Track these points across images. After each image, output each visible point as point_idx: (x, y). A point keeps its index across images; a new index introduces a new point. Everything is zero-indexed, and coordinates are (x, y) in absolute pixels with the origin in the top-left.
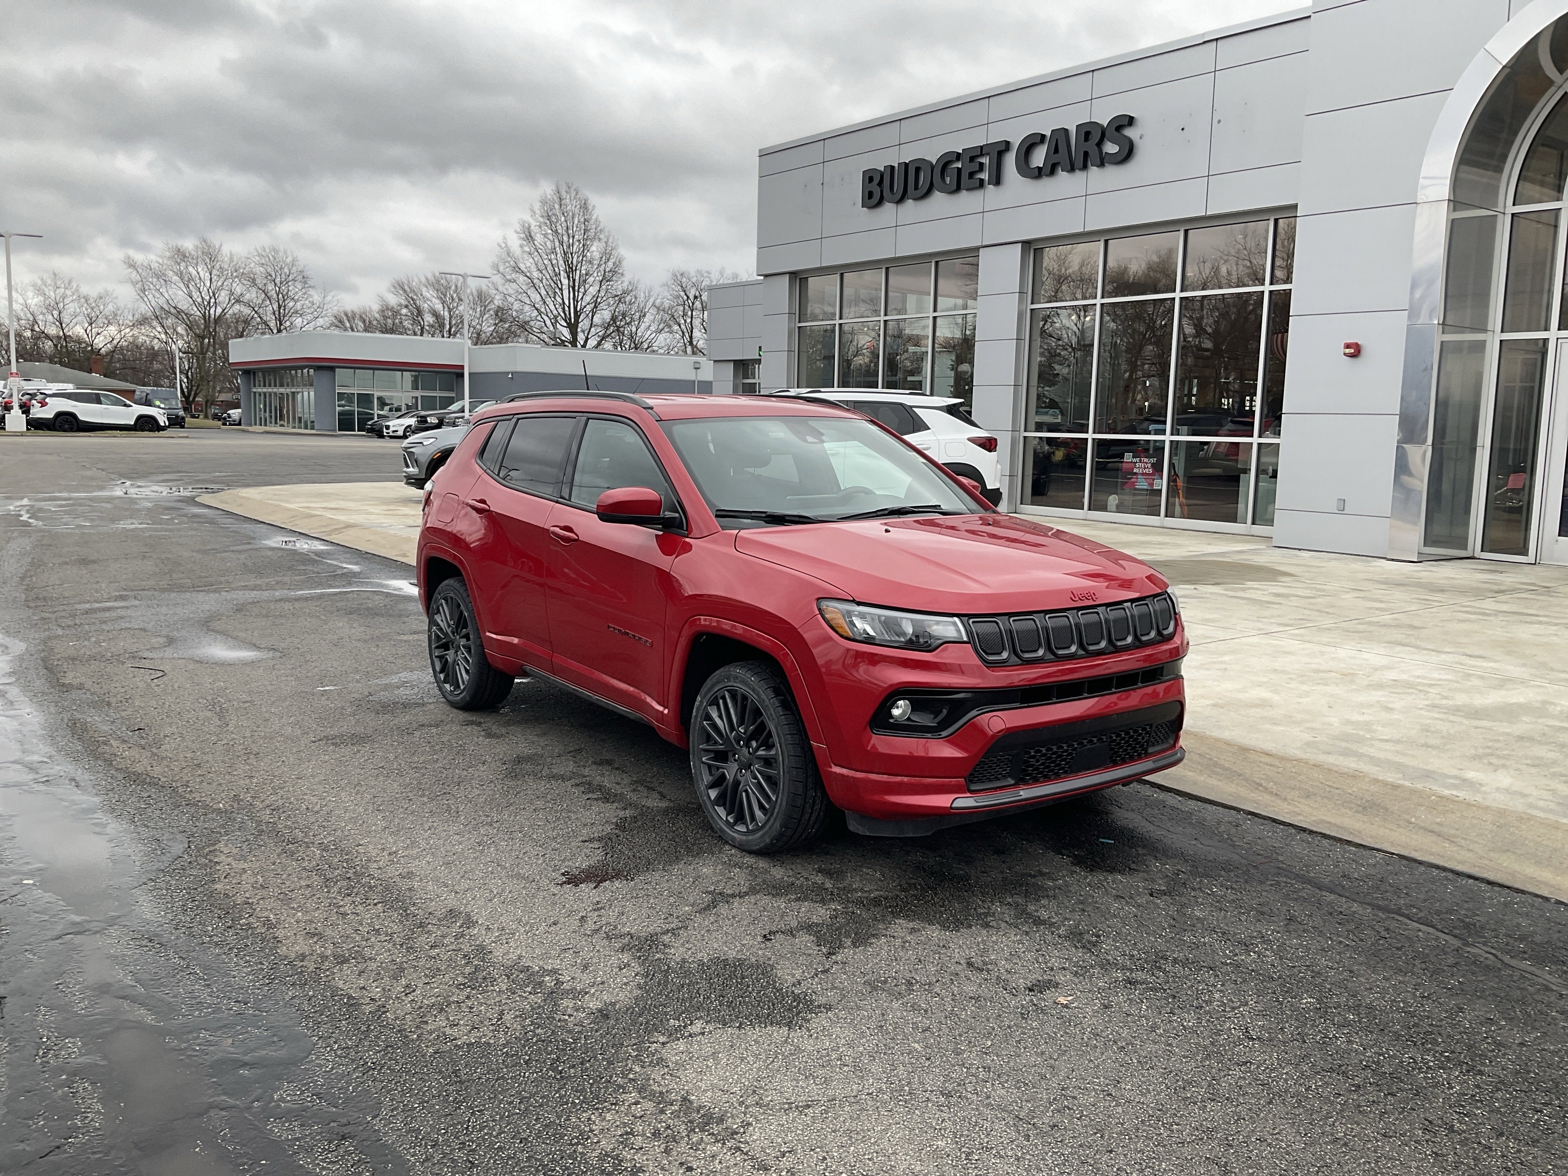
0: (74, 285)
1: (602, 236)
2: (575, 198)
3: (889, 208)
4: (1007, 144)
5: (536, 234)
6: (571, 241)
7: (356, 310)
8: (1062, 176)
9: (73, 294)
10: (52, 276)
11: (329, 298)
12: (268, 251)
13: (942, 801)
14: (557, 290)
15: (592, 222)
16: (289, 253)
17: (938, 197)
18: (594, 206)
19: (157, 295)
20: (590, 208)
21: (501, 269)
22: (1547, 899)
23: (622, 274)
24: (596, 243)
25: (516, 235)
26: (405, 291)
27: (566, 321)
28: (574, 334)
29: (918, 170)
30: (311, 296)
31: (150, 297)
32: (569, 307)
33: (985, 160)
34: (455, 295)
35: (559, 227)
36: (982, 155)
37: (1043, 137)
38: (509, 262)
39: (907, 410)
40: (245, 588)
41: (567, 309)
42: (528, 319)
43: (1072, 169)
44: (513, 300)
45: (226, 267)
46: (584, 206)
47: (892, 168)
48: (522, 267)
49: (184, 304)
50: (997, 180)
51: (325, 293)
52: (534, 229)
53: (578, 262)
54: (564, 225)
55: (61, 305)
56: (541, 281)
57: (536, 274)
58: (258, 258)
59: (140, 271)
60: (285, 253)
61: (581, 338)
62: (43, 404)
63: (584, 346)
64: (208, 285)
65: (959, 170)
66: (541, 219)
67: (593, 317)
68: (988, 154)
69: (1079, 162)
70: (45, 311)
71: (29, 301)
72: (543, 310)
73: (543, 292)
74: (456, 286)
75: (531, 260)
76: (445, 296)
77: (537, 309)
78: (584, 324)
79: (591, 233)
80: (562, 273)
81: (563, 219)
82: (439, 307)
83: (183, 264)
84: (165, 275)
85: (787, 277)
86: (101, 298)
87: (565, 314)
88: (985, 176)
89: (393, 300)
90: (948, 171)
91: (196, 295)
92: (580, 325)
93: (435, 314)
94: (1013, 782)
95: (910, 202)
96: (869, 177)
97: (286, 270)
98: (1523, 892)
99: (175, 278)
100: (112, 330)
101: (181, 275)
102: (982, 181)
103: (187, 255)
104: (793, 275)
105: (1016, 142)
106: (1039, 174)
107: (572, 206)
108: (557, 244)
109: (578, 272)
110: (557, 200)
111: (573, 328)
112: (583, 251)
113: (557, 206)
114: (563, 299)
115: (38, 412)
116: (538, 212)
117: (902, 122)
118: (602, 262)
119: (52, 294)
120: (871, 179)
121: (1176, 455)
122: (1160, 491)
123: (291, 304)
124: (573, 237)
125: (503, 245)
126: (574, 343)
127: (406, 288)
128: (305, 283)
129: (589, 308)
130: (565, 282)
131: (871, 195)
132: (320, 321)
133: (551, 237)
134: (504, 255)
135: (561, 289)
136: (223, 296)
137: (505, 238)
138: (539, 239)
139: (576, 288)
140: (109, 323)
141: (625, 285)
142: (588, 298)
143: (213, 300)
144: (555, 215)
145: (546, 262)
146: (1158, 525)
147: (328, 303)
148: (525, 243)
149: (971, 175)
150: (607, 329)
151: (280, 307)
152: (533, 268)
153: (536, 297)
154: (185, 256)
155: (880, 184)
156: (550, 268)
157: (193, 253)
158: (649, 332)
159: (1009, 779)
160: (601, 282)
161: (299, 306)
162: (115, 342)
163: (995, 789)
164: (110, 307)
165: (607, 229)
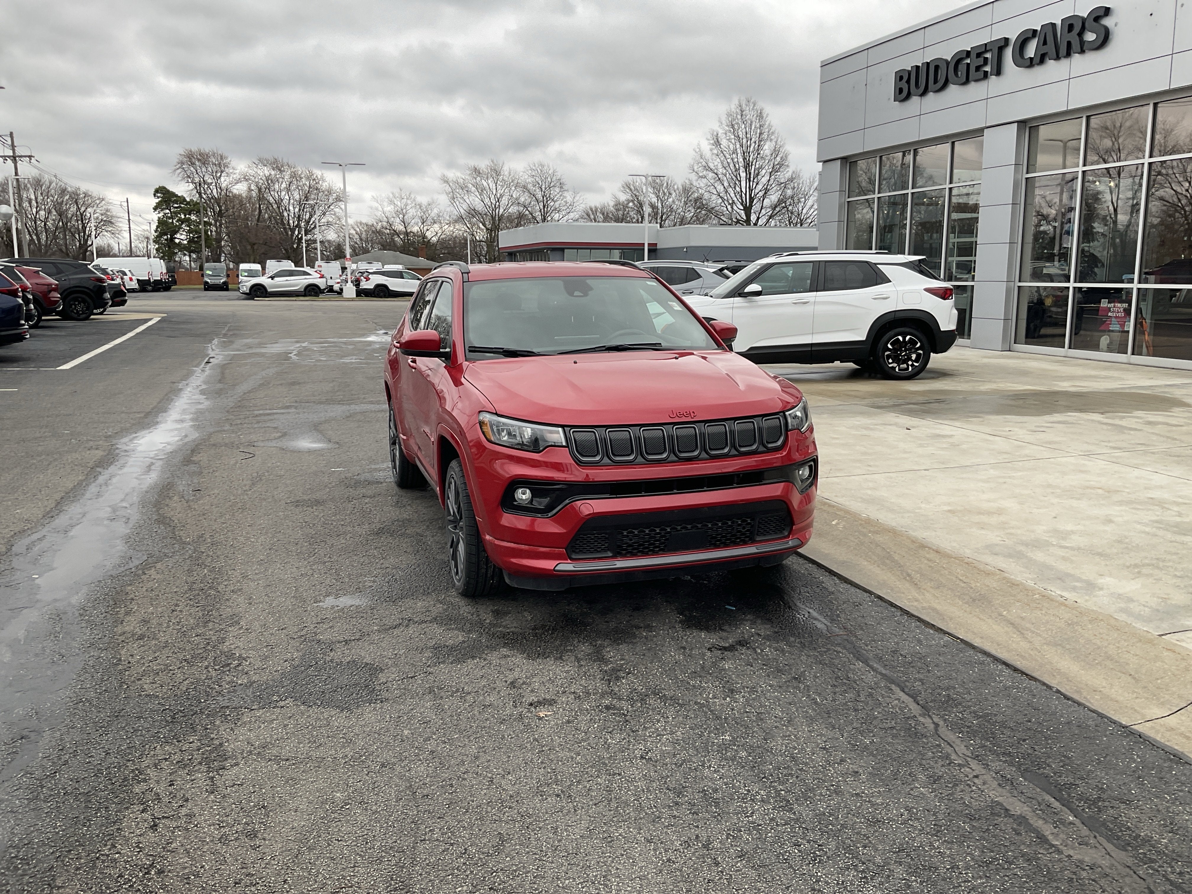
0: (413, 196)
1: (773, 137)
2: (753, 109)
3: (915, 100)
4: (1007, 40)
5: (721, 139)
6: (749, 143)
7: (598, 205)
8: (1051, 64)
9: (412, 203)
10: (399, 191)
11: (577, 198)
12: (537, 165)
13: (548, 564)
14: (737, 182)
15: (766, 126)
16: (551, 166)
17: (953, 88)
18: (768, 115)
19: (462, 201)
20: (765, 116)
21: (696, 168)
22: (1049, 687)
23: (788, 166)
24: (768, 143)
25: (706, 142)
26: (631, 190)
27: (742, 204)
28: (748, 215)
29: (937, 68)
30: (565, 197)
31: (457, 203)
32: (746, 195)
33: (988, 55)
34: (666, 191)
35: (740, 133)
36: (986, 51)
37: (1035, 31)
38: (701, 163)
39: (872, 267)
40: (372, 403)
41: (743, 195)
42: (713, 205)
43: (1058, 58)
44: (703, 191)
45: (506, 179)
46: (760, 116)
47: (917, 67)
48: (711, 166)
49: (480, 207)
50: (998, 72)
51: (575, 193)
52: (722, 136)
53: (753, 159)
54: (744, 131)
55: (404, 211)
56: (725, 175)
57: (721, 170)
58: (530, 172)
59: (451, 184)
60: (548, 166)
61: (753, 218)
62: (367, 279)
63: (755, 224)
64: (494, 193)
65: (968, 64)
66: (727, 128)
67: (763, 200)
68: (991, 50)
69: (1063, 50)
70: (394, 215)
71: (385, 209)
72: (726, 198)
73: (726, 184)
74: (667, 184)
75: (718, 160)
76: (659, 191)
77: (721, 197)
78: (756, 207)
79: (765, 136)
80: (741, 168)
81: (743, 126)
82: (654, 200)
83: (479, 179)
84: (466, 187)
85: (839, 162)
86: (429, 205)
87: (742, 200)
88: (988, 69)
89: (623, 197)
90: (960, 67)
91: (487, 201)
92: (753, 208)
93: (653, 206)
94: (610, 554)
95: (931, 95)
96: (900, 76)
97: (549, 179)
98: (1035, 679)
99: (473, 189)
100: (436, 227)
101: (476, 186)
102: (986, 73)
103: (481, 172)
104: (844, 160)
105: (1013, 37)
106: (1031, 64)
107: (750, 115)
108: (738, 146)
109: (753, 167)
110: (739, 112)
111: (748, 210)
112: (758, 150)
113: (739, 117)
114: (741, 188)
115: (364, 285)
116: (724, 122)
117: (926, 29)
118: (773, 157)
119: (399, 203)
120: (901, 78)
121: (1144, 300)
122: (1128, 332)
123: (552, 204)
124: (751, 140)
125: (697, 150)
126: (748, 221)
127: (632, 187)
128: (561, 188)
129: (761, 194)
130: (743, 175)
131: (901, 91)
132: (572, 215)
133: (733, 141)
134: (698, 157)
135: (740, 181)
136: (504, 201)
137: (699, 145)
138: (724, 142)
139: (752, 179)
140: (435, 222)
141: (790, 174)
142: (760, 187)
143: (498, 203)
144: (738, 123)
145: (729, 160)
146: (1125, 361)
147: (577, 202)
148: (714, 147)
149: (978, 68)
150: (774, 209)
151: (544, 207)
152: (720, 166)
153: (720, 188)
154: (479, 173)
155: (908, 82)
156: (732, 165)
157: (485, 170)
158: (812, 210)
159: (609, 552)
160: (771, 173)
161: (557, 204)
162: (439, 235)
163: (594, 559)
164: (435, 211)
165: (777, 131)
